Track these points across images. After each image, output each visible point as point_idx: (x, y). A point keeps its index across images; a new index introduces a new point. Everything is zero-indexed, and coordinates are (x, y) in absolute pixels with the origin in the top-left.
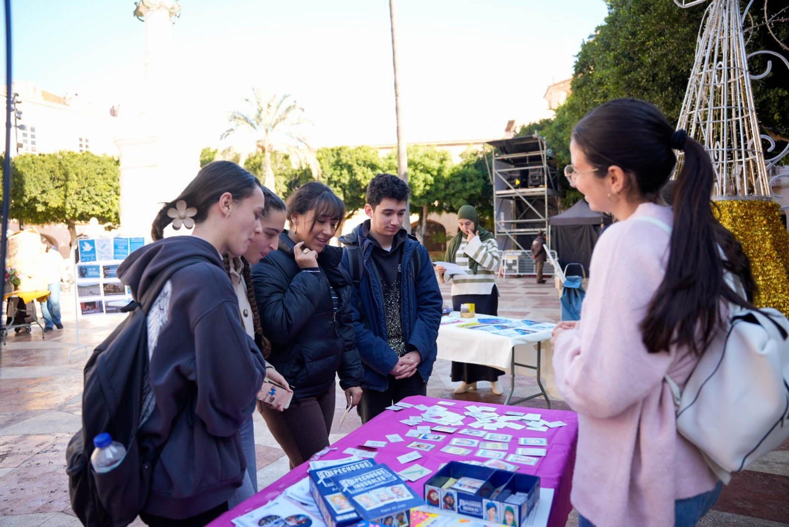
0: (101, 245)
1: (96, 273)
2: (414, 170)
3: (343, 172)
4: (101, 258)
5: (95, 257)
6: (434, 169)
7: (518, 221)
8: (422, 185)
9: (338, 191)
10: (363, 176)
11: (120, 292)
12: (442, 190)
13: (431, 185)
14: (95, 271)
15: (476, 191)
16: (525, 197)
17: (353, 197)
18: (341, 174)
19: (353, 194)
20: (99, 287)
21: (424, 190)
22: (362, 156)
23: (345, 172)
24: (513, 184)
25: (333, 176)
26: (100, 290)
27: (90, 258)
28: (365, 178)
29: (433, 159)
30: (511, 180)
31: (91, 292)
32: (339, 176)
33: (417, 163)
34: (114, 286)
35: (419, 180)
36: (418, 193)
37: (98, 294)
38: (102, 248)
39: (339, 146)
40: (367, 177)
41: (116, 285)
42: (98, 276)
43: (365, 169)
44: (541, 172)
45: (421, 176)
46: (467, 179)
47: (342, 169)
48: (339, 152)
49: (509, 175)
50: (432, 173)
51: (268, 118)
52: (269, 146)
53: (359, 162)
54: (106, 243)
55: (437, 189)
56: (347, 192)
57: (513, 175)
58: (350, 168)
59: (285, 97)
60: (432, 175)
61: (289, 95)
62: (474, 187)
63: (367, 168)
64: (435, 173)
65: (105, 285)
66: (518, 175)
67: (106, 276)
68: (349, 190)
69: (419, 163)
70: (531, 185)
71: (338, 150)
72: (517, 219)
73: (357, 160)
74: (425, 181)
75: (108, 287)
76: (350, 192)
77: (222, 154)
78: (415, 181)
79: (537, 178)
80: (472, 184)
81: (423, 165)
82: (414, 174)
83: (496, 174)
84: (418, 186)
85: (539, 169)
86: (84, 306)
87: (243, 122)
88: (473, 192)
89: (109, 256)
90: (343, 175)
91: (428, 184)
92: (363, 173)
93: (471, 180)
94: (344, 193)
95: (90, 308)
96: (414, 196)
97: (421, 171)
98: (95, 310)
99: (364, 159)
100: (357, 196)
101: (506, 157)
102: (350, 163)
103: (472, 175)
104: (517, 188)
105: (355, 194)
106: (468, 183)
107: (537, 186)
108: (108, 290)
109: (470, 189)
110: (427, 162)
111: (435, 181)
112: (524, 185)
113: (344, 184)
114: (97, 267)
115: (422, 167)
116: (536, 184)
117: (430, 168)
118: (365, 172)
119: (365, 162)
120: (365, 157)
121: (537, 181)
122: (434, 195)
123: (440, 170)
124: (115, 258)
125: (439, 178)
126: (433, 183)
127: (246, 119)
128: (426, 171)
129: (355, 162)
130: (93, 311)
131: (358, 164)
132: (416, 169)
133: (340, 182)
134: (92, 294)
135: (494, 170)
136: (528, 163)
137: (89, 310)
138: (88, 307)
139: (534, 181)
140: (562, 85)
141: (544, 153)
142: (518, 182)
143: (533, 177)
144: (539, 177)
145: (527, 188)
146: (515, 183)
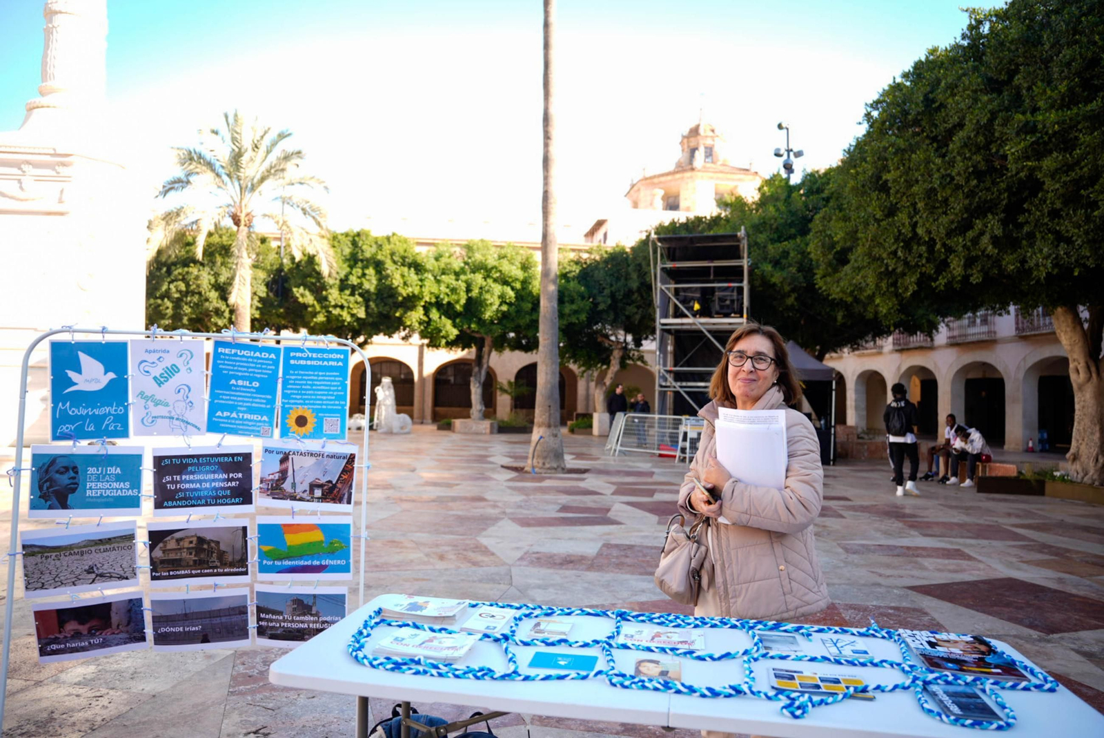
0: (157, 371)
1: (121, 489)
2: (485, 279)
3: (367, 272)
4: (149, 425)
5: (123, 419)
6: (517, 279)
8: (497, 302)
9: (357, 302)
10: (402, 281)
11: (224, 564)
12: (527, 313)
13: (510, 304)
14: (119, 478)
15: (578, 319)
16: (709, 331)
17: (381, 315)
18: (364, 275)
19: (381, 309)
20: (131, 548)
21: (497, 310)
22: (400, 249)
23: (371, 271)
24: (690, 309)
25: (351, 277)
26: (133, 559)
27: (98, 420)
28: (405, 284)
29: (513, 264)
30: (686, 301)
31: (90, 571)
32: (359, 277)
33: (489, 267)
34: (201, 540)
35: (492, 295)
36: (488, 315)
37: (126, 575)
38: (159, 381)
39: (356, 230)
40: (408, 283)
41: (208, 537)
42: (134, 502)
43: (406, 269)
44: (737, 295)
45: (497, 289)
46: (566, 299)
47: (367, 267)
48: (357, 239)
49: (684, 294)
50: (514, 284)
51: (252, 168)
52: (247, 215)
53: (396, 258)
54: (179, 363)
55: (519, 311)
56: (372, 304)
57: (690, 294)
58: (379, 266)
59: (282, 136)
60: (513, 289)
61: (289, 135)
62: (576, 312)
63: (409, 268)
64: (518, 285)
65: (156, 537)
66: (698, 295)
67: (164, 499)
68: (375, 301)
69: (492, 268)
70: (718, 313)
71: (354, 237)
73: (392, 254)
74: (502, 297)
75: (172, 544)
76: (377, 305)
77: (163, 219)
78: (487, 296)
79: (728, 302)
80: (574, 307)
81: (500, 271)
82: (484, 283)
83: (661, 289)
84: (491, 304)
85: (734, 289)
86: (54, 621)
87: (204, 168)
88: (574, 319)
89: (190, 416)
90: (367, 277)
91: (506, 303)
92: (403, 276)
93: (572, 301)
94: (367, 307)
95: (84, 629)
96: (480, 319)
97: (495, 280)
98: (107, 634)
99: (402, 253)
100: (389, 312)
101: (678, 265)
102: (379, 257)
103: (575, 295)
104: (696, 315)
105: (385, 310)
106: (567, 304)
107: (727, 315)
108: (172, 556)
109: (569, 315)
110: (506, 267)
111: (516, 297)
112: (706, 312)
113: (368, 291)
114: (131, 463)
115: (498, 275)
116: (725, 311)
117: (510, 277)
118: (406, 274)
119: (404, 258)
120: (405, 251)
121: (728, 306)
122: (513, 320)
123: (525, 282)
124: (213, 427)
125: (523, 293)
126: (513, 300)
127: (210, 165)
128: (505, 282)
129: (389, 257)
130: (96, 641)
131: (392, 259)
132: (489, 276)
133: (361, 288)
134: (96, 575)
135: (659, 284)
136: (712, 277)
137: (77, 635)
138: (72, 626)
139: (722, 307)
140: (656, 180)
141: (745, 263)
142: (697, 307)
143: (722, 300)
144: (732, 301)
145: (711, 317)
146: (693, 307)
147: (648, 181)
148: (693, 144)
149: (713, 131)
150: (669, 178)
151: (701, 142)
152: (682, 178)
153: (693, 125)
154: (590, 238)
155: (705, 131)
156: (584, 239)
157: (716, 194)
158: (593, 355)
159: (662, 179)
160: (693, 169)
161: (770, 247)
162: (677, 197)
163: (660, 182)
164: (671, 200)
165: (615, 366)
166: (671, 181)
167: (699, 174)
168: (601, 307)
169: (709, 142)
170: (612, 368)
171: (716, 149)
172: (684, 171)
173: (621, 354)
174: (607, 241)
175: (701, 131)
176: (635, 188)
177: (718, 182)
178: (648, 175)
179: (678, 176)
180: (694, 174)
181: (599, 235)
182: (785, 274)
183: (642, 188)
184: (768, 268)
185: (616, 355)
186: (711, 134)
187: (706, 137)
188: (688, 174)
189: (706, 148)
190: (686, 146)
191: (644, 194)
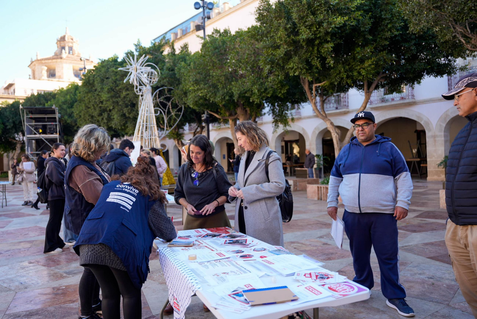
7: (37, 152)
16: (45, 139)
24: (38, 132)
30: (36, 129)
44: (55, 127)
49: (35, 126)
57: (38, 127)
66: (41, 127)
70: (49, 133)
72: (36, 151)
79: (52, 129)
83: (26, 125)
85: (54, 125)
101: (33, 116)
104: (40, 134)
107: (52, 134)
112: (44, 132)
116: (52, 132)
121: (52, 131)
135: (25, 123)
136: (46, 120)
139: (50, 131)
140: (43, 62)
141: (57, 116)
142: (41, 131)
143: (50, 128)
144: (54, 129)
145: (46, 134)
146: (39, 131)
147: (39, 62)
148: (62, 44)
149: (72, 39)
150: (50, 61)
151: (67, 44)
152: (57, 62)
153: (62, 35)
154: (7, 91)
155: (68, 39)
156: (3, 91)
157: (74, 70)
158: (7, 146)
159: (46, 61)
160: (61, 58)
161: (68, 110)
162: (54, 70)
163: (45, 63)
164: (52, 71)
165: (18, 151)
166: (51, 62)
167: (65, 61)
168: (8, 127)
169: (70, 45)
170: (17, 152)
171: (74, 48)
172: (57, 58)
173: (21, 146)
174: (15, 94)
175: (66, 39)
176: (33, 64)
177: (74, 65)
178: (39, 58)
179: (54, 61)
180: (62, 60)
181: (11, 90)
182: (72, 120)
183: (37, 65)
184: (66, 117)
185: (18, 146)
186: (71, 41)
187: (69, 42)
188: (59, 60)
189: (69, 47)
190: (59, 45)
191: (37, 68)
